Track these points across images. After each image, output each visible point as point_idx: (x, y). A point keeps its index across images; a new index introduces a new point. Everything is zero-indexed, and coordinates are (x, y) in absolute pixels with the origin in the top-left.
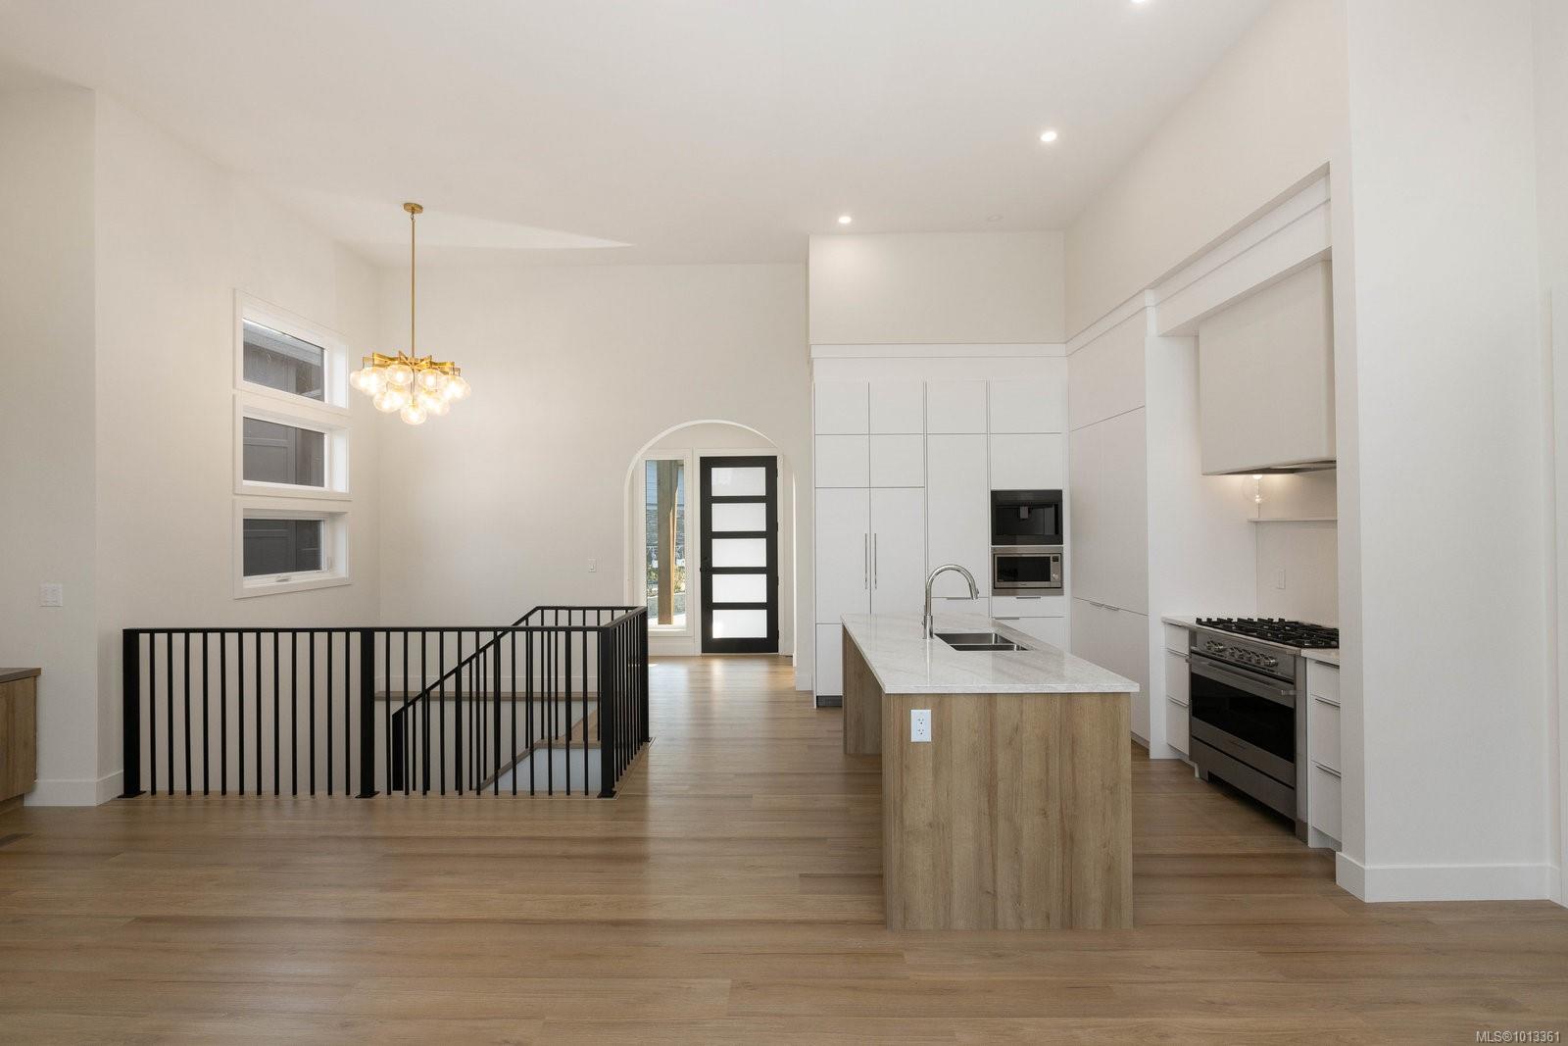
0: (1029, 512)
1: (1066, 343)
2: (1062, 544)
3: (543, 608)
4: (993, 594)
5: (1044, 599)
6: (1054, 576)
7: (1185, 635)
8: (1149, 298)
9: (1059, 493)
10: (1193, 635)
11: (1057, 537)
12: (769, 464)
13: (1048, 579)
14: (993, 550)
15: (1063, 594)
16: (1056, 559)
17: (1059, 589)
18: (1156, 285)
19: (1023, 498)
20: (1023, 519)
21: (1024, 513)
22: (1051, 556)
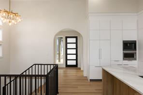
0: (130, 45)
3: (35, 64)
9: (136, 41)
11: (135, 49)
12: (76, 38)
17: (136, 59)
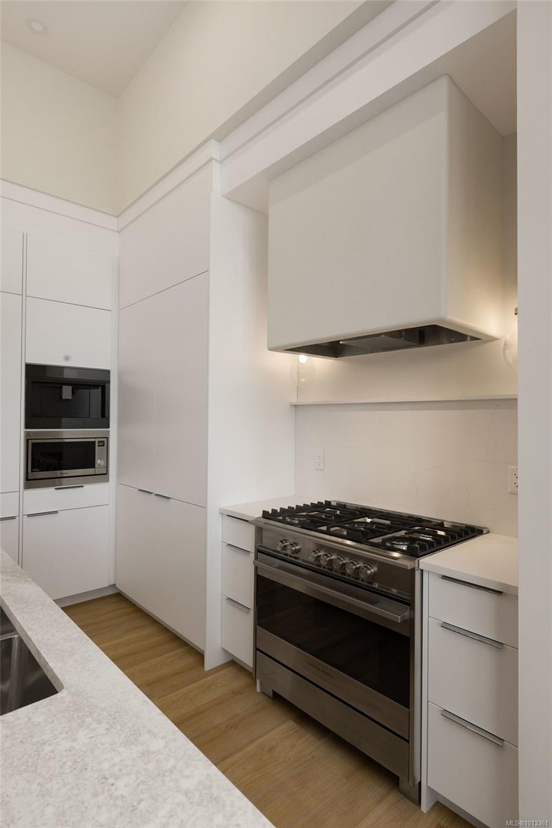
0: (73, 392)
1: (117, 217)
2: (109, 427)
4: (27, 487)
5: (87, 487)
6: (98, 462)
7: (251, 531)
8: (214, 150)
9: (107, 373)
10: (259, 531)
11: (103, 419)
13: (93, 466)
14: (27, 434)
15: (108, 481)
16: (102, 444)
17: (105, 475)
18: (221, 135)
19: (67, 375)
20: (67, 400)
21: (67, 392)
22: (97, 440)
